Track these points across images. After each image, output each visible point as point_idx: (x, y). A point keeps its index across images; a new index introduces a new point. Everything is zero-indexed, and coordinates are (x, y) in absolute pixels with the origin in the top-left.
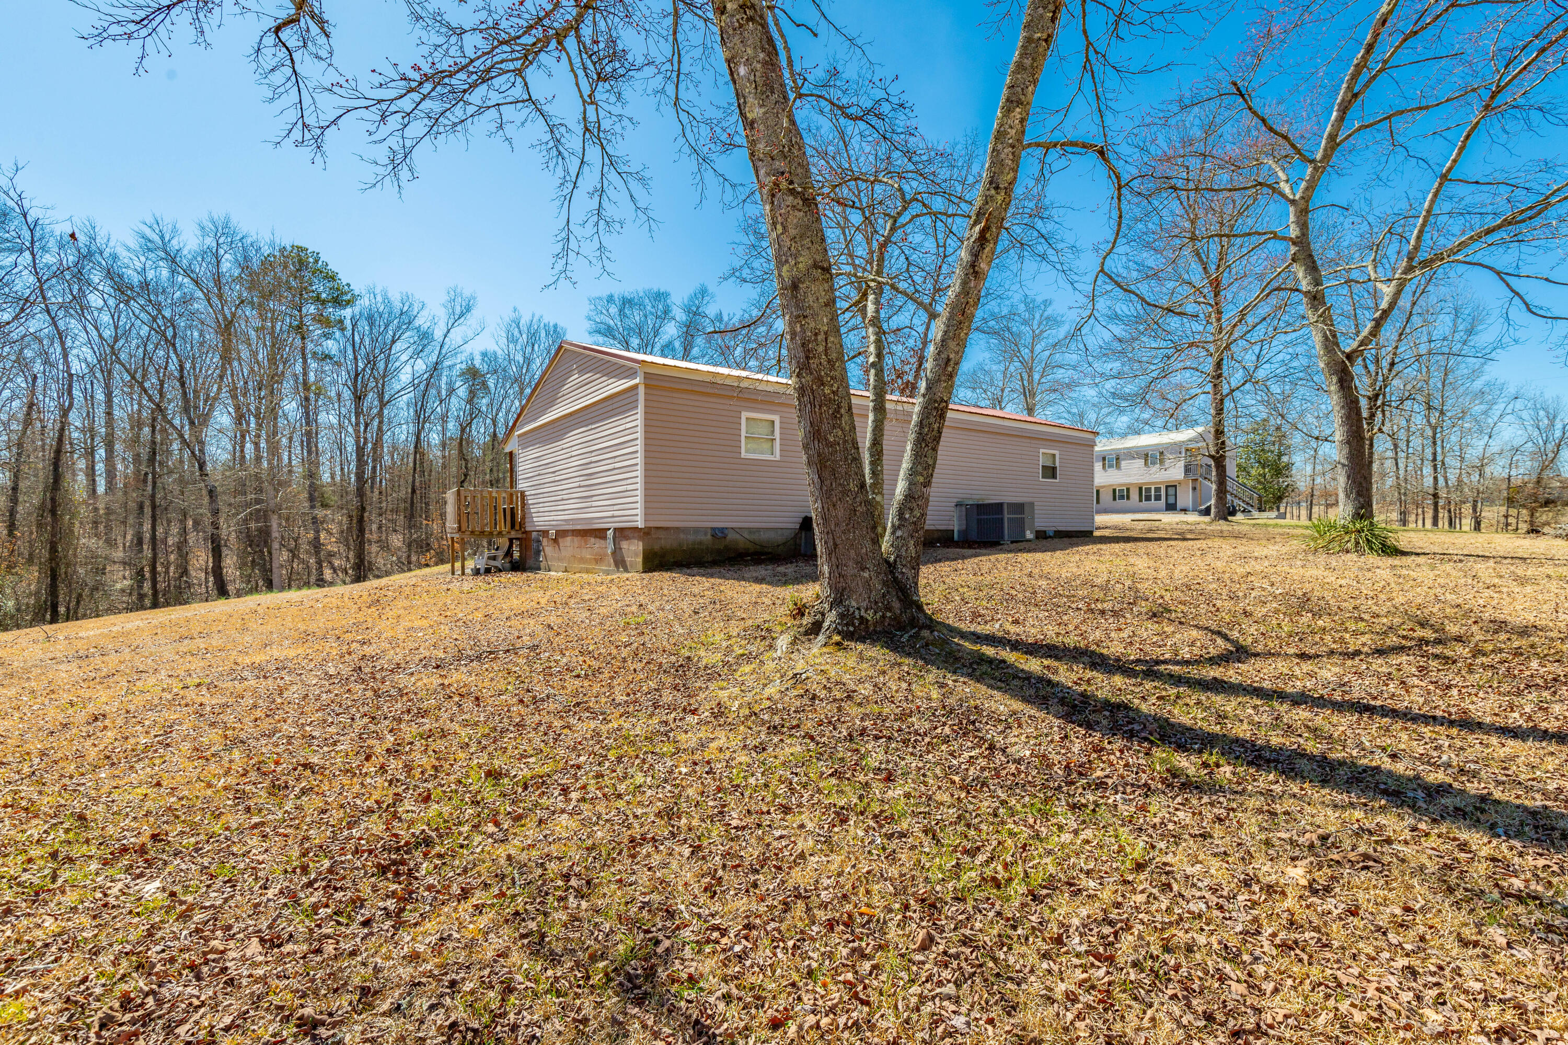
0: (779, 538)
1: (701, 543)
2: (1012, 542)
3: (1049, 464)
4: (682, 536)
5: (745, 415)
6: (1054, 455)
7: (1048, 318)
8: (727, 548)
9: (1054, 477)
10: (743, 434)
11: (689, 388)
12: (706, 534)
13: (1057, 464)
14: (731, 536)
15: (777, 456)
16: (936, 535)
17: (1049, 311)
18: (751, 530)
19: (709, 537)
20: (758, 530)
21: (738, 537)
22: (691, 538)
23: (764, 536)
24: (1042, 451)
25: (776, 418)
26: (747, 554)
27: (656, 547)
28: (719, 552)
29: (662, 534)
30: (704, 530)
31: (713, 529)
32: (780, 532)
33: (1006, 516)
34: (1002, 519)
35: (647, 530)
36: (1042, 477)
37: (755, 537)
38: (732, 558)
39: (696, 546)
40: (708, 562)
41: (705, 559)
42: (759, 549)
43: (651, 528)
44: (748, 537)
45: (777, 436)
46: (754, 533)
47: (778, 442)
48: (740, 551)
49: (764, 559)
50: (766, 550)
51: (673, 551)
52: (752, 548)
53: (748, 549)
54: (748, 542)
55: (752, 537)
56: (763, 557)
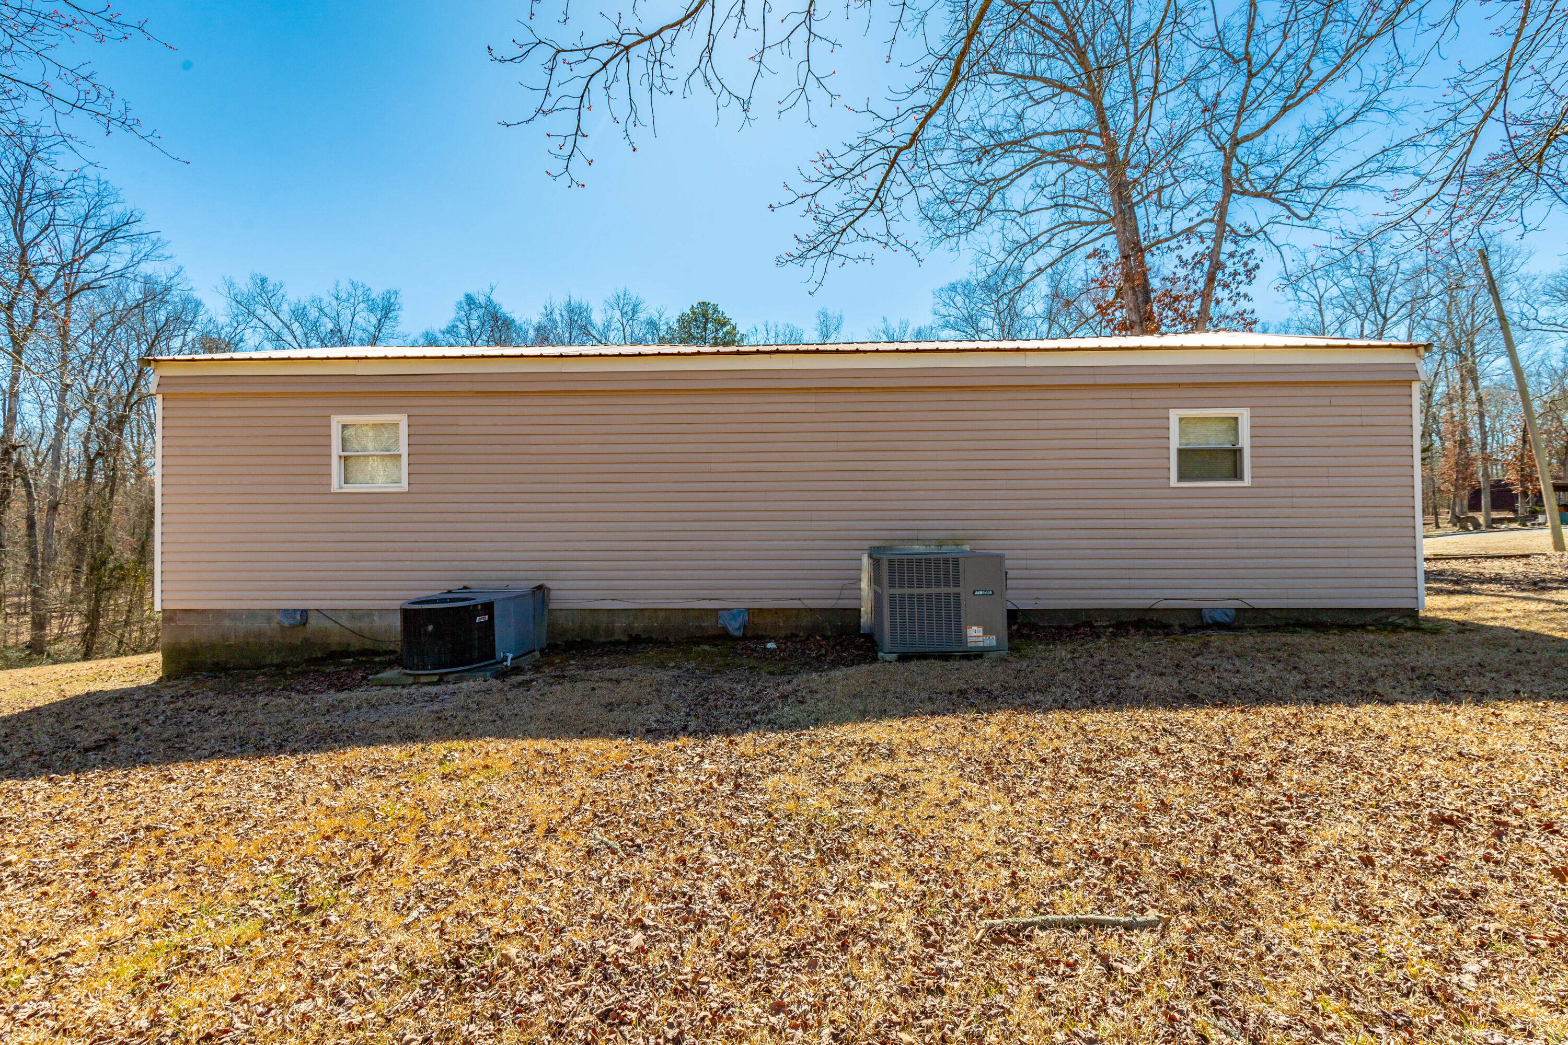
1: (260, 634)
2: (906, 658)
3: (1214, 439)
4: (227, 623)
5: (337, 421)
6: (1236, 420)
8: (308, 643)
9: (1237, 474)
10: (336, 451)
12: (269, 620)
13: (1245, 441)
14: (314, 622)
15: (404, 486)
16: (805, 621)
18: (353, 614)
19: (274, 624)
20: (369, 612)
21: (328, 624)
22: (243, 626)
24: (1181, 413)
25: (402, 420)
26: (346, 653)
27: (184, 640)
28: (292, 649)
29: (193, 622)
30: (268, 614)
31: (279, 612)
35: (168, 614)
36: (1181, 478)
37: (363, 625)
38: (317, 659)
39: (251, 640)
40: (273, 665)
41: (268, 661)
42: (369, 645)
43: (175, 611)
44: (347, 624)
45: (404, 450)
46: (361, 617)
47: (405, 460)
48: (333, 648)
49: (381, 663)
50: (384, 647)
51: (212, 647)
52: (356, 644)
53: (348, 645)
54: (347, 632)
55: (356, 625)
56: (377, 659)
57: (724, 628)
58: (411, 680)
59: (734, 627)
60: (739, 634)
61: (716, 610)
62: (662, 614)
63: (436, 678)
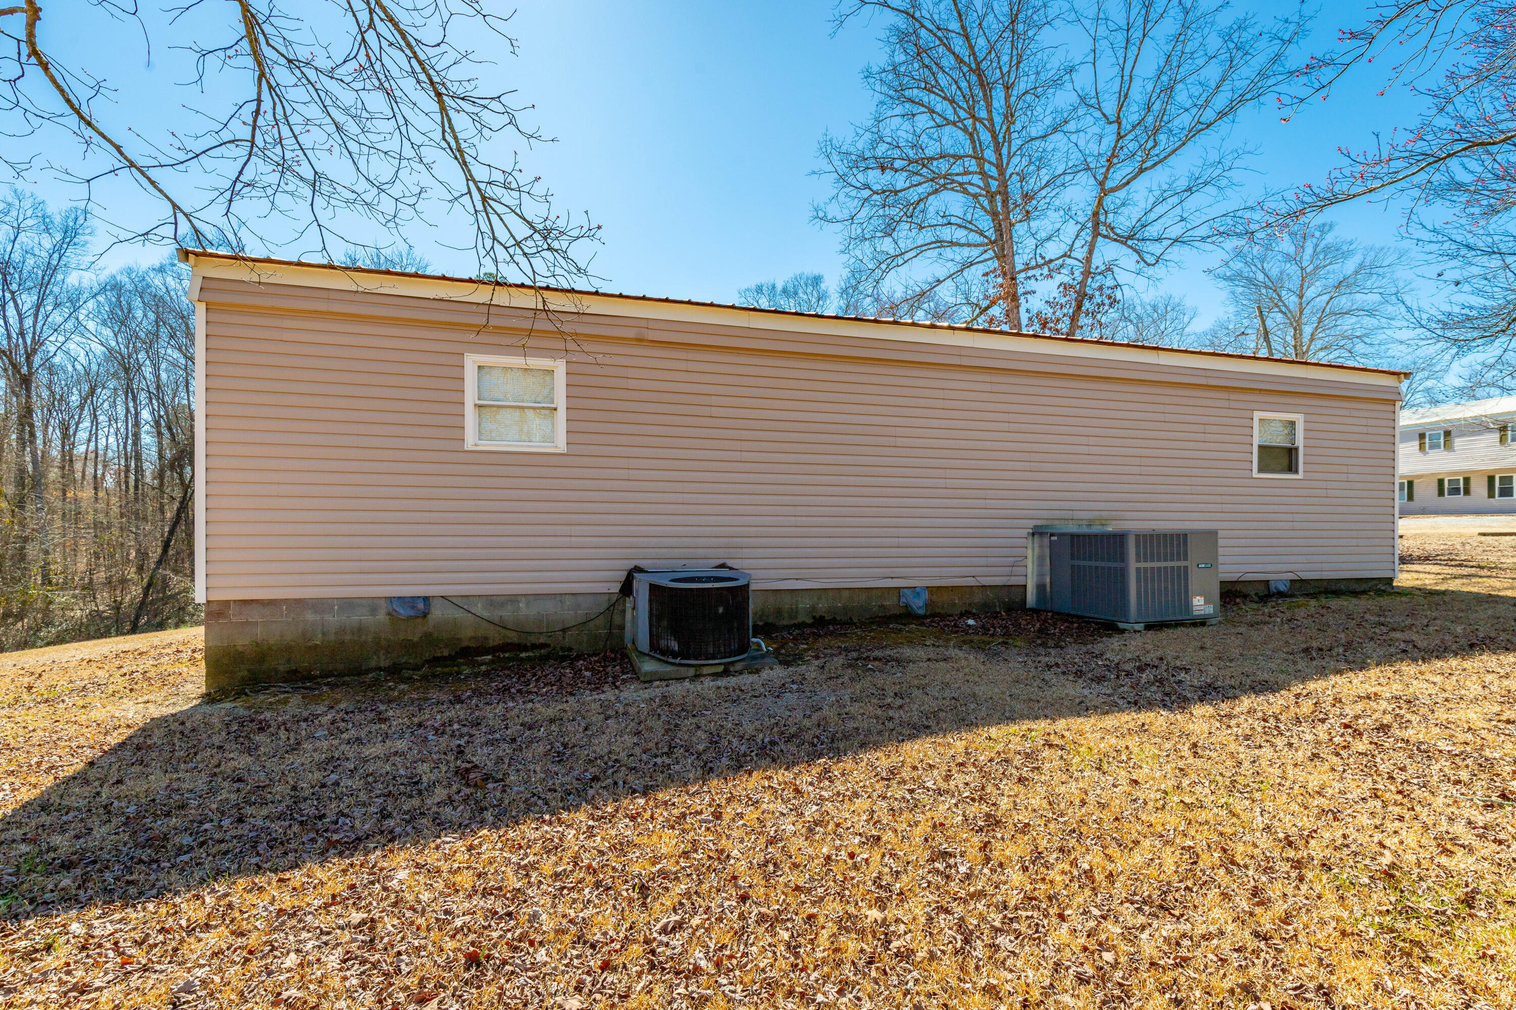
0: (568, 615)
1: (360, 629)
2: (1149, 627)
3: (1279, 440)
4: (310, 616)
5: (471, 361)
6: (1292, 424)
7: (1327, 250)
8: (429, 639)
9: (1291, 467)
10: (470, 397)
11: (322, 306)
12: (373, 611)
13: (1300, 442)
14: (438, 613)
15: (561, 444)
17: (1329, 238)
18: (491, 600)
19: (382, 616)
20: (513, 599)
21: (459, 614)
22: (333, 620)
23: (526, 611)
24: (1257, 415)
25: (560, 368)
26: (483, 649)
27: (242, 641)
28: (409, 646)
29: (255, 616)
30: (372, 604)
31: (390, 599)
32: (568, 601)
33: (1133, 565)
34: (1122, 574)
35: (214, 607)
36: (1260, 470)
37: (506, 613)
38: (445, 658)
39: (347, 638)
40: (379, 669)
41: (373, 664)
42: (513, 637)
43: (227, 603)
44: (486, 614)
45: (561, 401)
46: (502, 605)
47: (562, 414)
48: (465, 644)
49: (529, 659)
50: (533, 639)
51: (288, 649)
52: (495, 637)
53: (486, 638)
54: (485, 623)
55: (496, 614)
56: (523, 655)
57: (907, 606)
58: (691, 672)
59: (918, 604)
60: (921, 612)
61: (899, 588)
62: (846, 594)
63: (721, 669)
